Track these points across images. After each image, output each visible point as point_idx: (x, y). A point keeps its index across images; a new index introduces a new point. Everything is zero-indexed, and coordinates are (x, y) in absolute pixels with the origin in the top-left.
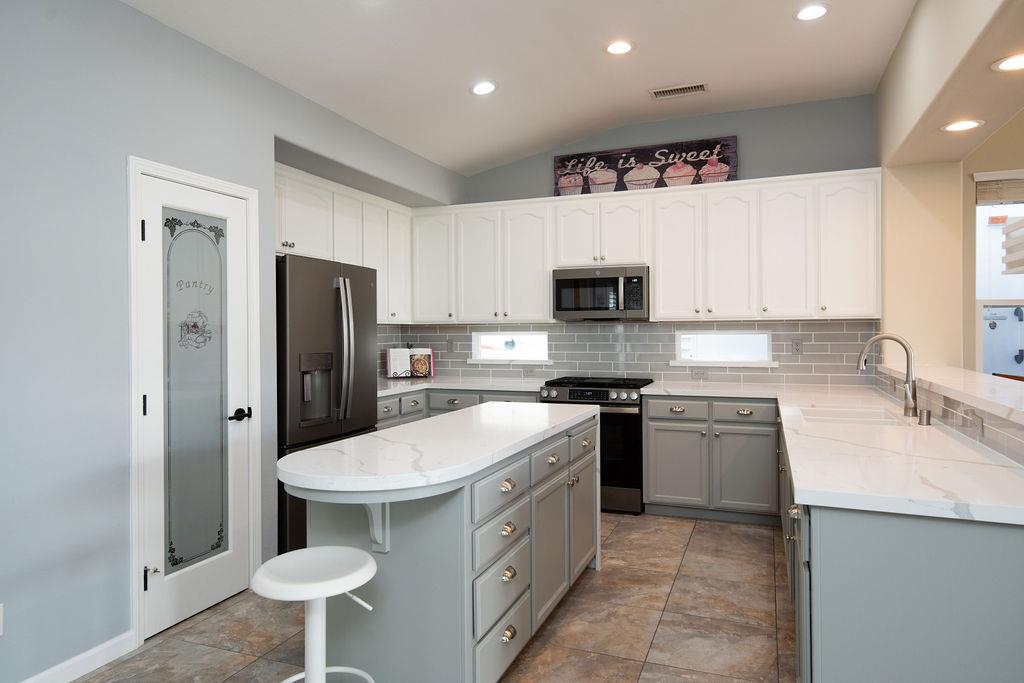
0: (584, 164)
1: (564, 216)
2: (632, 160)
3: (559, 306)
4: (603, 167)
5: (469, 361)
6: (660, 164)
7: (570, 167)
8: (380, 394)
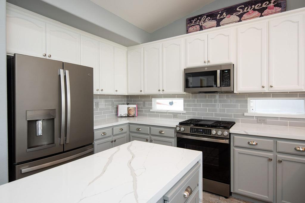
0: (200, 20)
1: (189, 43)
2: (224, 14)
3: (187, 85)
4: (210, 20)
5: (151, 110)
6: (240, 13)
7: (193, 22)
8: (95, 128)
